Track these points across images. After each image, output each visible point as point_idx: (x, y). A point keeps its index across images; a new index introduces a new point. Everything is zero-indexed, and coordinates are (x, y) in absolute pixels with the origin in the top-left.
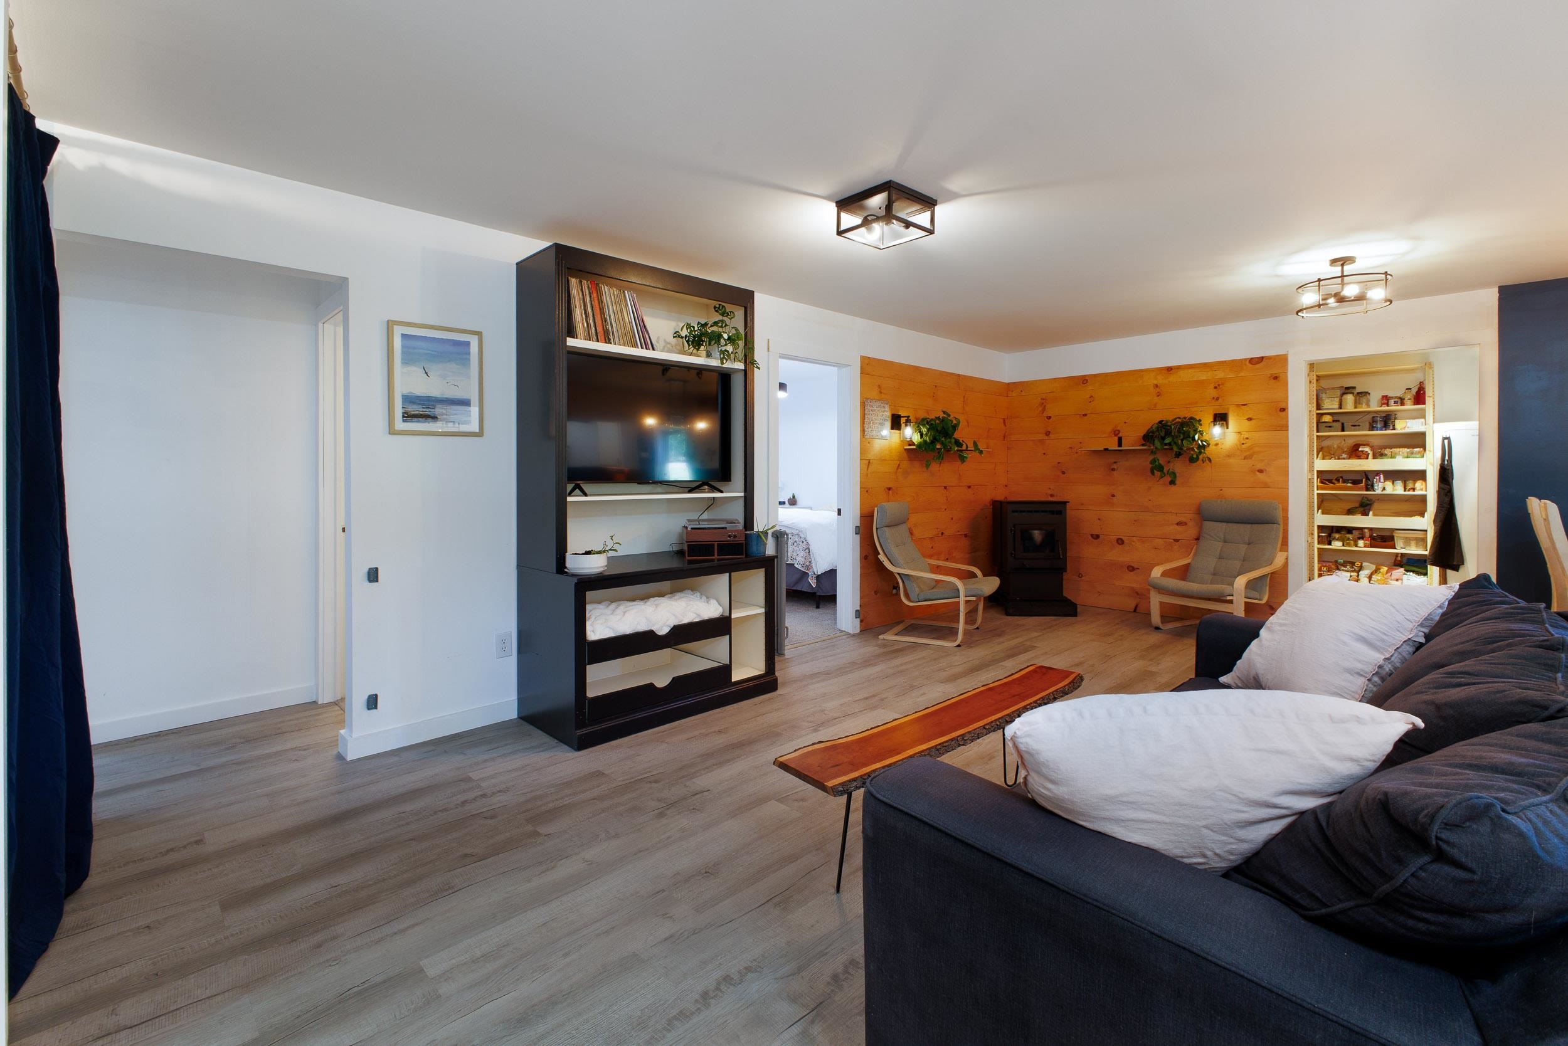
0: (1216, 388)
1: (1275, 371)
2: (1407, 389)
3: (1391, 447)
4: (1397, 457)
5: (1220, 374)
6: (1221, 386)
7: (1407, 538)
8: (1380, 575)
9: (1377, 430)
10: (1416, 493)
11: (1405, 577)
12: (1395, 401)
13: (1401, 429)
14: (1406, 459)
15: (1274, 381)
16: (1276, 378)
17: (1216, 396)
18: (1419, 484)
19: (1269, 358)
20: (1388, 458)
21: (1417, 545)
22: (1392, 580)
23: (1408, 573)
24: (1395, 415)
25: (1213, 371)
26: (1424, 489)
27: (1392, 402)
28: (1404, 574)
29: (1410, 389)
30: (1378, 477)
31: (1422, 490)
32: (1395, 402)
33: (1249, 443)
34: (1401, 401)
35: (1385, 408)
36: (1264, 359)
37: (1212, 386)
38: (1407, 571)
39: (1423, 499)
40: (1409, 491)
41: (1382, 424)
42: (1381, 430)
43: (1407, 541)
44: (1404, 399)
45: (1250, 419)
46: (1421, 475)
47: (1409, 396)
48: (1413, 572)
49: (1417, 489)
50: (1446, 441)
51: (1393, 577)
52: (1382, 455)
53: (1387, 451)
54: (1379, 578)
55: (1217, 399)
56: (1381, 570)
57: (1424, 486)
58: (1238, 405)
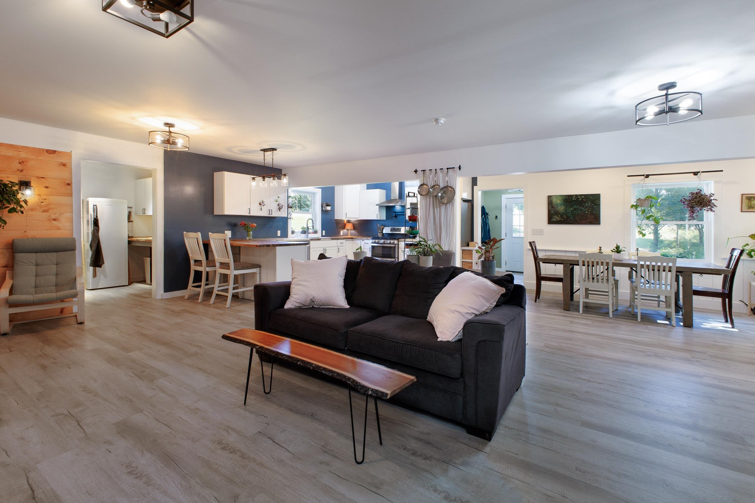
0: (20, 163)
1: (64, 161)
5: (23, 155)
6: (24, 163)
15: (63, 167)
16: (64, 165)
17: (20, 168)
19: (60, 152)
25: (18, 151)
33: (46, 202)
36: (56, 152)
37: (17, 161)
45: (47, 187)
50: (95, 207)
55: (22, 171)
58: (38, 177)
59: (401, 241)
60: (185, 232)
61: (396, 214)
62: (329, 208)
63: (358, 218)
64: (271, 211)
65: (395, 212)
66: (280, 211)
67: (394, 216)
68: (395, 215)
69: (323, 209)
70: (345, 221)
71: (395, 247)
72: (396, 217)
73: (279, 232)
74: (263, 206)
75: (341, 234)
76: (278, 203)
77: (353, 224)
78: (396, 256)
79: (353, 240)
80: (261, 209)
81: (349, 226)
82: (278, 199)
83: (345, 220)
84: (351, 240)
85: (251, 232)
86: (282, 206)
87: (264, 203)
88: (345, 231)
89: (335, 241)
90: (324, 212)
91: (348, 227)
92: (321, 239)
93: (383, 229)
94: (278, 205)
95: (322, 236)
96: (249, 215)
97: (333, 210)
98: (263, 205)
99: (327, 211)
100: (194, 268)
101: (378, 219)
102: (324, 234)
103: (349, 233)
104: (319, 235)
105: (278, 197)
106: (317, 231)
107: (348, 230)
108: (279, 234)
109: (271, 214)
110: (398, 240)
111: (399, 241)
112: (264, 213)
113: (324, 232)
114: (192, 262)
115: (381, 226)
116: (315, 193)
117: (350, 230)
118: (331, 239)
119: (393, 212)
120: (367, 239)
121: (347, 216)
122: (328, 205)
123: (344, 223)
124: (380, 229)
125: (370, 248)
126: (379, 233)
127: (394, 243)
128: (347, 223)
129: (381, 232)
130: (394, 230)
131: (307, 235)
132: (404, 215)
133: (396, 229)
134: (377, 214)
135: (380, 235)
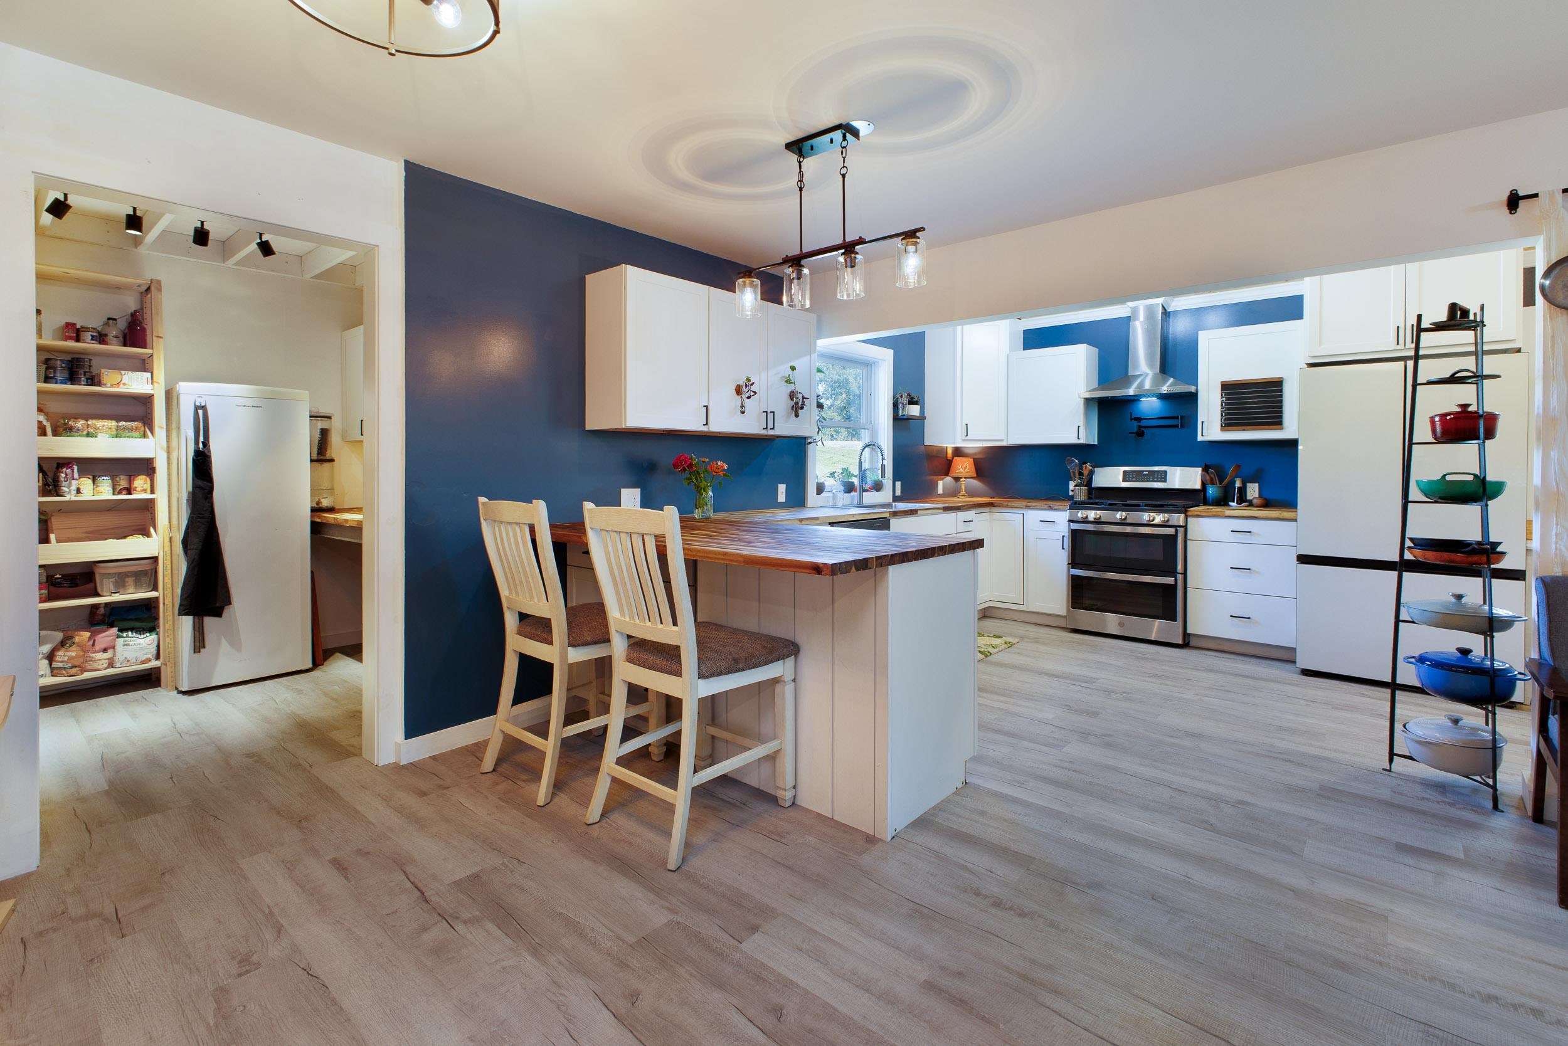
2: (109, 319)
3: (87, 418)
4: (99, 435)
7: (120, 573)
8: (74, 648)
9: (56, 383)
10: (134, 496)
11: (120, 641)
12: (92, 336)
13: (112, 386)
14: (115, 439)
18: (140, 482)
20: (81, 436)
21: (138, 585)
22: (95, 652)
23: (125, 634)
24: (90, 360)
26: (149, 491)
27: (87, 336)
28: (118, 637)
29: (115, 320)
30: (69, 471)
31: (145, 491)
32: (93, 338)
34: (101, 338)
35: (71, 344)
38: (121, 630)
39: (148, 507)
40: (120, 493)
41: (66, 374)
42: (62, 383)
43: (120, 582)
44: (106, 335)
46: (146, 467)
47: (113, 332)
48: (132, 629)
49: (137, 489)
50: (200, 412)
51: (97, 647)
52: (69, 430)
53: (80, 424)
54: (73, 654)
56: (77, 639)
57: (148, 486)
59: (1198, 516)
60: (482, 500)
61: (1144, 423)
62: (914, 410)
64: (770, 416)
65: (1139, 419)
66: (797, 416)
67: (1135, 430)
68: (1140, 427)
69: (899, 413)
70: (950, 452)
71: (1174, 537)
72: (1140, 434)
73: (782, 488)
74: (749, 397)
75: (940, 491)
76: (791, 387)
77: (975, 460)
78: (1180, 568)
79: (994, 509)
80: (742, 406)
81: (963, 467)
82: (795, 376)
83: (950, 446)
84: (987, 509)
85: (711, 493)
86: (804, 398)
87: (753, 388)
88: (948, 479)
89: (951, 516)
90: (899, 421)
91: (962, 470)
93: (1091, 473)
94: (792, 395)
95: (896, 499)
96: (705, 429)
97: (922, 417)
98: (747, 395)
99: (908, 420)
100: (516, 644)
101: (1082, 441)
102: (898, 493)
103: (963, 487)
104: (885, 496)
105: (793, 368)
106: (880, 483)
107: (957, 479)
108: (782, 498)
109: (770, 425)
110: (1185, 512)
111: (1186, 517)
112: (749, 425)
113: (898, 484)
114: (511, 621)
115: (1085, 463)
116: (873, 364)
117: (965, 478)
118: (941, 511)
119: (1131, 419)
120: (1051, 508)
121: (967, 435)
122: (912, 402)
123: (945, 456)
124: (1081, 474)
125: (1063, 536)
126: (1075, 486)
127: (1167, 524)
128: (953, 458)
129: (1085, 484)
130: (1139, 476)
131: (861, 498)
132: (1177, 426)
133: (1146, 473)
134: (1079, 426)
135: (1080, 494)
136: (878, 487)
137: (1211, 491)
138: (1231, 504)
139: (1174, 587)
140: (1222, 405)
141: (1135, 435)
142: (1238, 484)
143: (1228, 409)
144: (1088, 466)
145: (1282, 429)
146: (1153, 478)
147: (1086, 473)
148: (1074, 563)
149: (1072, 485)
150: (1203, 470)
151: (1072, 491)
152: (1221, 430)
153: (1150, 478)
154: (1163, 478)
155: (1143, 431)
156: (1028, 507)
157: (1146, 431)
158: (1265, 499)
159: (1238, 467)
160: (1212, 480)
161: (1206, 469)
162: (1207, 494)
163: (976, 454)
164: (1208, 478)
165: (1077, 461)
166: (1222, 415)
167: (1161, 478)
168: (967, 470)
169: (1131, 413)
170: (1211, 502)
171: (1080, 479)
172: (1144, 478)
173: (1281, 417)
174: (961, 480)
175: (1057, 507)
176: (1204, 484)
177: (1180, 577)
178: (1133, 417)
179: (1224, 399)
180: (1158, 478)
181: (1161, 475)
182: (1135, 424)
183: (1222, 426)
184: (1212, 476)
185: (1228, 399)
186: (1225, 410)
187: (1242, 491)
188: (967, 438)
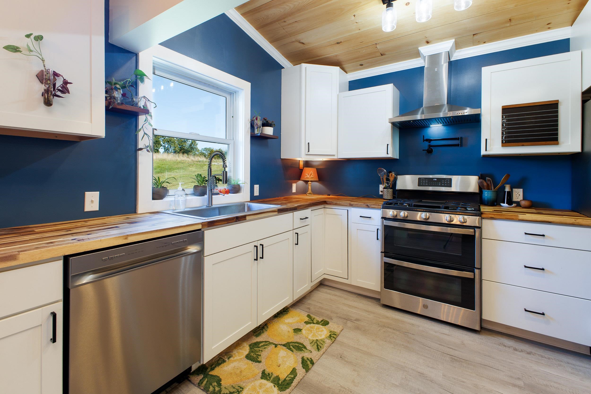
59: (492, 218)
61: (433, 143)
62: (269, 131)
63: (334, 155)
65: (429, 141)
67: (426, 148)
68: (430, 146)
69: (256, 132)
70: (301, 164)
71: (471, 239)
72: (430, 151)
75: (294, 190)
77: (318, 170)
78: (477, 264)
79: (327, 206)
81: (309, 174)
83: (301, 160)
84: (322, 206)
88: (300, 183)
89: (288, 216)
90: (257, 138)
91: (308, 176)
92: (248, 218)
93: (395, 180)
95: (253, 199)
97: (277, 137)
99: (264, 138)
101: (390, 155)
102: (257, 193)
103: (310, 188)
104: (242, 197)
106: (239, 185)
107: (306, 182)
111: (481, 219)
113: (257, 187)
115: (390, 172)
116: (234, 93)
117: (311, 181)
118: (276, 213)
119: (424, 140)
120: (368, 207)
121: (309, 151)
122: (266, 124)
123: (298, 166)
124: (388, 180)
125: (378, 229)
126: (384, 188)
127: (464, 224)
128: (303, 168)
129: (391, 187)
130: (431, 182)
131: (210, 200)
132: (458, 145)
133: (436, 180)
134: (388, 145)
135: (388, 194)
136: (236, 189)
137: (487, 195)
138: (502, 204)
139: (473, 280)
140: (503, 125)
141: (426, 151)
142: (507, 189)
143: (508, 129)
144: (393, 175)
145: (558, 144)
146: (441, 184)
147: (392, 179)
148: (386, 253)
149: (381, 187)
150: (480, 178)
151: (382, 191)
152: (502, 146)
153: (438, 184)
154: (448, 184)
155: (432, 150)
156: (351, 205)
157: (434, 149)
158: (531, 202)
159: (509, 175)
160: (488, 185)
161: (482, 177)
162: (483, 197)
163: (319, 165)
164: (485, 184)
165: (385, 171)
166: (503, 134)
167: (447, 184)
168: (311, 176)
169: (424, 136)
170: (486, 203)
171: (388, 183)
172: (434, 184)
173: (557, 134)
174: (309, 183)
175: (373, 206)
176: (481, 188)
177: (477, 271)
178: (425, 139)
179: (505, 121)
180: (444, 183)
181: (447, 182)
182: (427, 143)
183: (502, 142)
184: (489, 183)
185: (508, 120)
186: (506, 130)
187: (510, 194)
188: (309, 153)
